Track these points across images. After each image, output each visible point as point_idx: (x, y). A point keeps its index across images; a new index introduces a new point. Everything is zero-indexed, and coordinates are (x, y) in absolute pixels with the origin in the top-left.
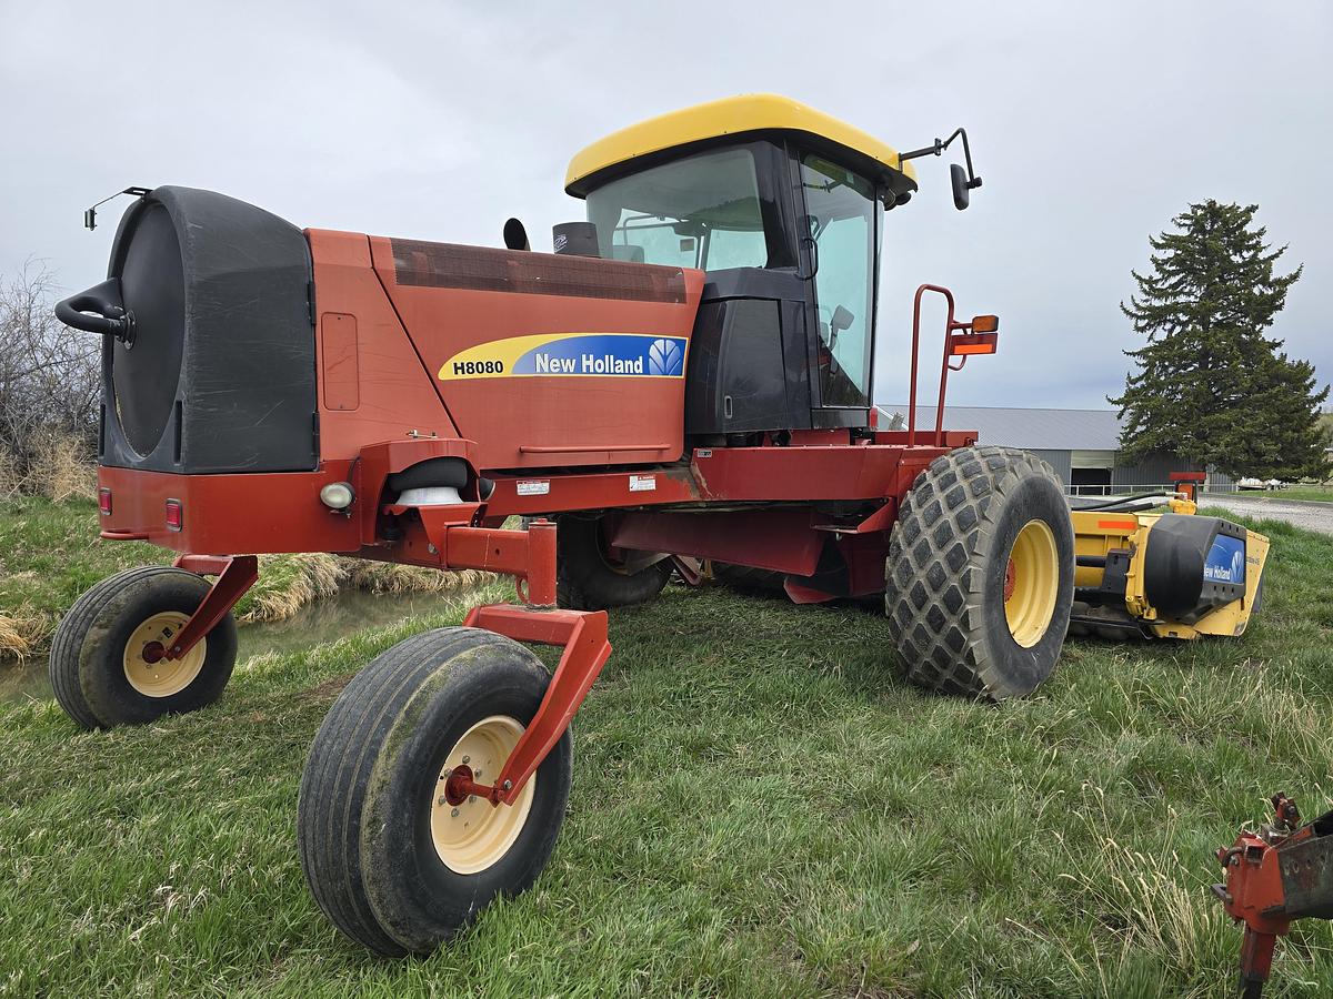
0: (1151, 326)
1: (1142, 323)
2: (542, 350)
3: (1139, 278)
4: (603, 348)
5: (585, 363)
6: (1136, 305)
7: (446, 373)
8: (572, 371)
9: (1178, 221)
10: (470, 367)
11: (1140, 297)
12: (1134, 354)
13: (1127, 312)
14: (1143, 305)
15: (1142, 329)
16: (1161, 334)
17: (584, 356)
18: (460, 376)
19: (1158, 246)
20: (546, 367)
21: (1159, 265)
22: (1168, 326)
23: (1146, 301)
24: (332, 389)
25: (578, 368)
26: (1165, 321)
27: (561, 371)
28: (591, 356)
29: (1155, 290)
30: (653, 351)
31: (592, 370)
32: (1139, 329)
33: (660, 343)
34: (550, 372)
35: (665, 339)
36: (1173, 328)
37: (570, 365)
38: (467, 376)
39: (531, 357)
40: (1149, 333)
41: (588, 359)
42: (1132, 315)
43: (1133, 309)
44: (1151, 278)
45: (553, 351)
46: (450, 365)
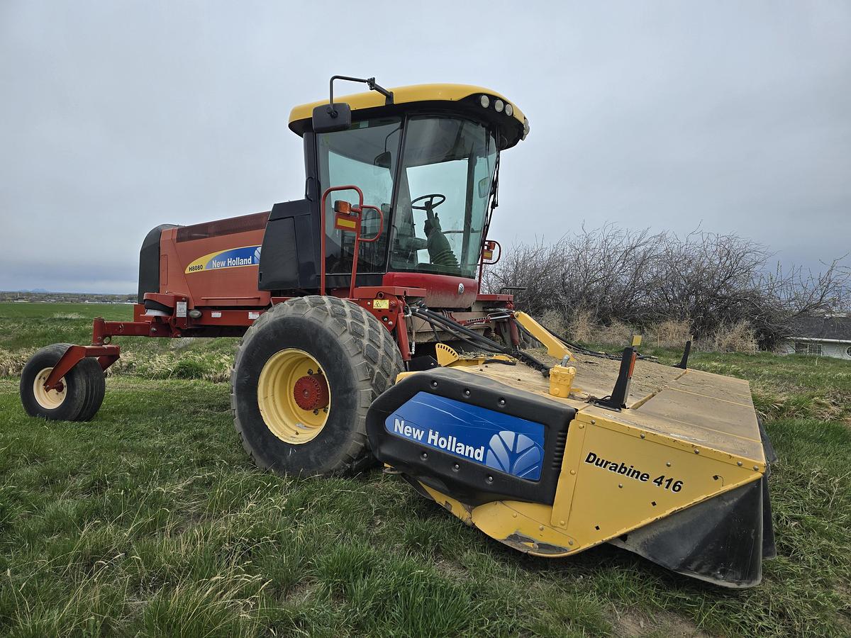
2: (214, 259)
4: (235, 255)
7: (187, 271)
10: (194, 268)
17: (228, 259)
18: (191, 272)
20: (217, 265)
24: (162, 279)
25: (227, 264)
27: (221, 266)
28: (231, 259)
30: (256, 253)
33: (259, 249)
34: (217, 267)
37: (223, 264)
38: (193, 271)
39: (211, 262)
45: (218, 259)
46: (188, 268)
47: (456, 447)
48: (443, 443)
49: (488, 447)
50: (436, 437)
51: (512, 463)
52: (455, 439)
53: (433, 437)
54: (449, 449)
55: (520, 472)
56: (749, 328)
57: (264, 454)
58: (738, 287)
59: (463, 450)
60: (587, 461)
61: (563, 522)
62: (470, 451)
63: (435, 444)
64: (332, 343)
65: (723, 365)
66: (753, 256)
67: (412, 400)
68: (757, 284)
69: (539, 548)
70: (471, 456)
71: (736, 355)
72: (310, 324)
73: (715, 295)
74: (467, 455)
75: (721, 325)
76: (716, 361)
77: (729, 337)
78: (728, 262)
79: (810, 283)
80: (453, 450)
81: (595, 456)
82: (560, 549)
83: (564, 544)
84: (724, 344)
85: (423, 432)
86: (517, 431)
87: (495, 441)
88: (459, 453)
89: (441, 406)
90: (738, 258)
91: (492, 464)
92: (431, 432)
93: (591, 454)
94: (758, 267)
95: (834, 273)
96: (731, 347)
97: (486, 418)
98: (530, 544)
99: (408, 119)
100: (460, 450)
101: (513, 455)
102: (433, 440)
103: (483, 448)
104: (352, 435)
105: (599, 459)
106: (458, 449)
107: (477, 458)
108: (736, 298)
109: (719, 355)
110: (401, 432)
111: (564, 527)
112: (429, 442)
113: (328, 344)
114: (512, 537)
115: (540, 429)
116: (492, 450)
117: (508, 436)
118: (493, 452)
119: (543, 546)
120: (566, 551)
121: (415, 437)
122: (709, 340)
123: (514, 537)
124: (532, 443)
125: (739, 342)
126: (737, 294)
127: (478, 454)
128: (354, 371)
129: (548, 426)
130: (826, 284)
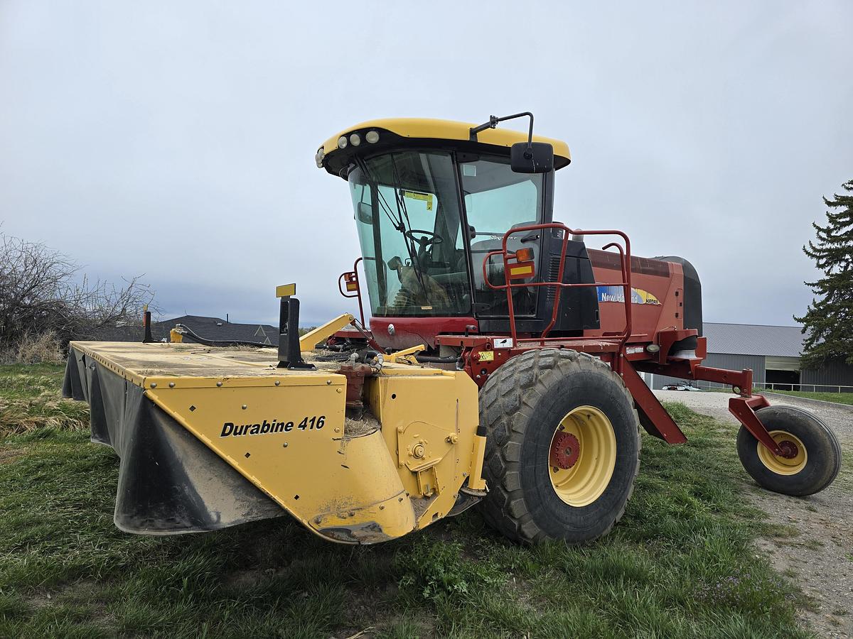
0: (829, 264)
1: (822, 262)
3: (818, 228)
6: (814, 248)
9: (847, 185)
11: (817, 243)
12: (813, 285)
13: (807, 253)
14: (818, 247)
15: (822, 266)
16: (837, 269)
19: (829, 204)
21: (832, 219)
22: (843, 264)
23: (822, 245)
26: (841, 261)
29: (831, 237)
32: (819, 266)
36: (848, 265)
40: (827, 269)
42: (813, 256)
43: (811, 251)
44: (828, 227)
56: (56, 338)
58: (44, 296)
65: (32, 377)
66: (60, 267)
68: (63, 294)
71: (43, 366)
73: (18, 304)
75: (26, 336)
76: (22, 373)
77: (35, 348)
78: (35, 271)
79: (113, 297)
84: (29, 354)
90: (45, 268)
94: (64, 278)
95: (133, 289)
96: (36, 358)
108: (41, 306)
109: (24, 366)
122: (12, 351)
125: (45, 352)
126: (42, 303)
130: (126, 297)
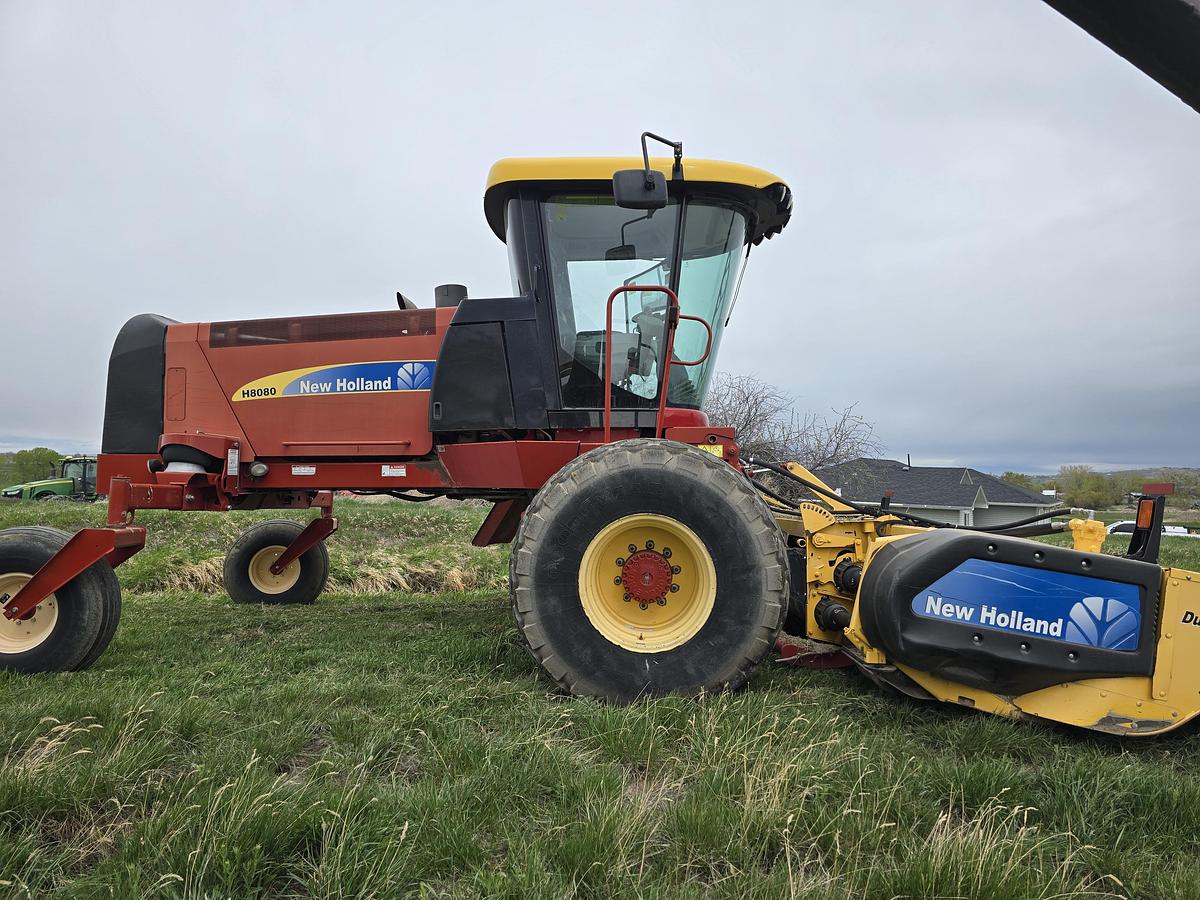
2: (305, 379)
4: (352, 374)
5: (339, 384)
7: (237, 397)
8: (328, 390)
10: (254, 393)
17: (338, 380)
18: (246, 398)
20: (308, 389)
24: (171, 409)
25: (334, 388)
27: (320, 391)
28: (345, 380)
30: (401, 372)
31: (344, 389)
33: (408, 367)
34: (311, 392)
35: (413, 363)
37: (326, 388)
38: (251, 398)
39: (297, 383)
41: (342, 382)
45: (313, 379)
46: (240, 392)
47: (1023, 623)
48: (1003, 620)
49: (1067, 619)
50: (992, 615)
51: (1101, 633)
52: (1021, 614)
53: (989, 615)
54: (1012, 626)
55: (1111, 644)
57: (598, 674)
59: (1031, 626)
60: (1184, 621)
61: (1162, 693)
62: (1042, 626)
63: (992, 622)
64: (719, 504)
67: (956, 571)
69: (1139, 727)
70: (1045, 632)
72: (678, 478)
74: (1038, 631)
80: (1018, 627)
81: (1192, 615)
82: (1164, 724)
83: (1168, 717)
85: (972, 610)
86: (1106, 596)
87: (1077, 611)
88: (1027, 630)
89: (1001, 575)
91: (1074, 638)
92: (984, 609)
93: (1188, 613)
97: (1065, 584)
98: (1128, 725)
99: (687, 204)
100: (1028, 627)
101: (1102, 625)
102: (988, 619)
103: (1060, 621)
104: (754, 631)
105: (1197, 618)
106: (1025, 626)
107: (1052, 633)
110: (937, 612)
111: (1165, 698)
112: (983, 621)
113: (712, 505)
114: (1103, 721)
115: (1135, 590)
116: (1073, 621)
117: (1095, 603)
118: (1075, 623)
119: (1142, 724)
120: (1170, 724)
121: (959, 616)
123: (1108, 720)
124: (1126, 607)
127: (1054, 629)
128: (756, 542)
129: (1144, 587)
